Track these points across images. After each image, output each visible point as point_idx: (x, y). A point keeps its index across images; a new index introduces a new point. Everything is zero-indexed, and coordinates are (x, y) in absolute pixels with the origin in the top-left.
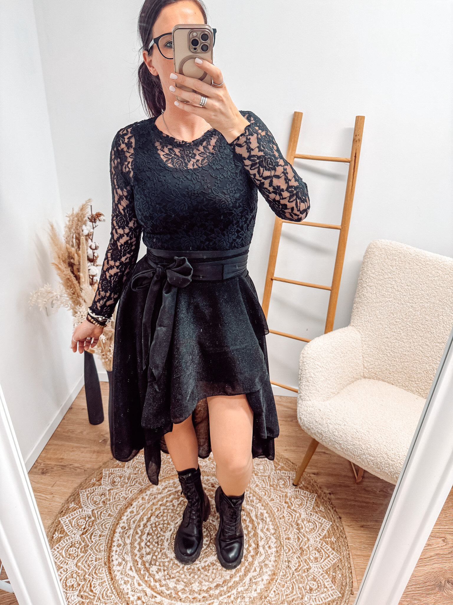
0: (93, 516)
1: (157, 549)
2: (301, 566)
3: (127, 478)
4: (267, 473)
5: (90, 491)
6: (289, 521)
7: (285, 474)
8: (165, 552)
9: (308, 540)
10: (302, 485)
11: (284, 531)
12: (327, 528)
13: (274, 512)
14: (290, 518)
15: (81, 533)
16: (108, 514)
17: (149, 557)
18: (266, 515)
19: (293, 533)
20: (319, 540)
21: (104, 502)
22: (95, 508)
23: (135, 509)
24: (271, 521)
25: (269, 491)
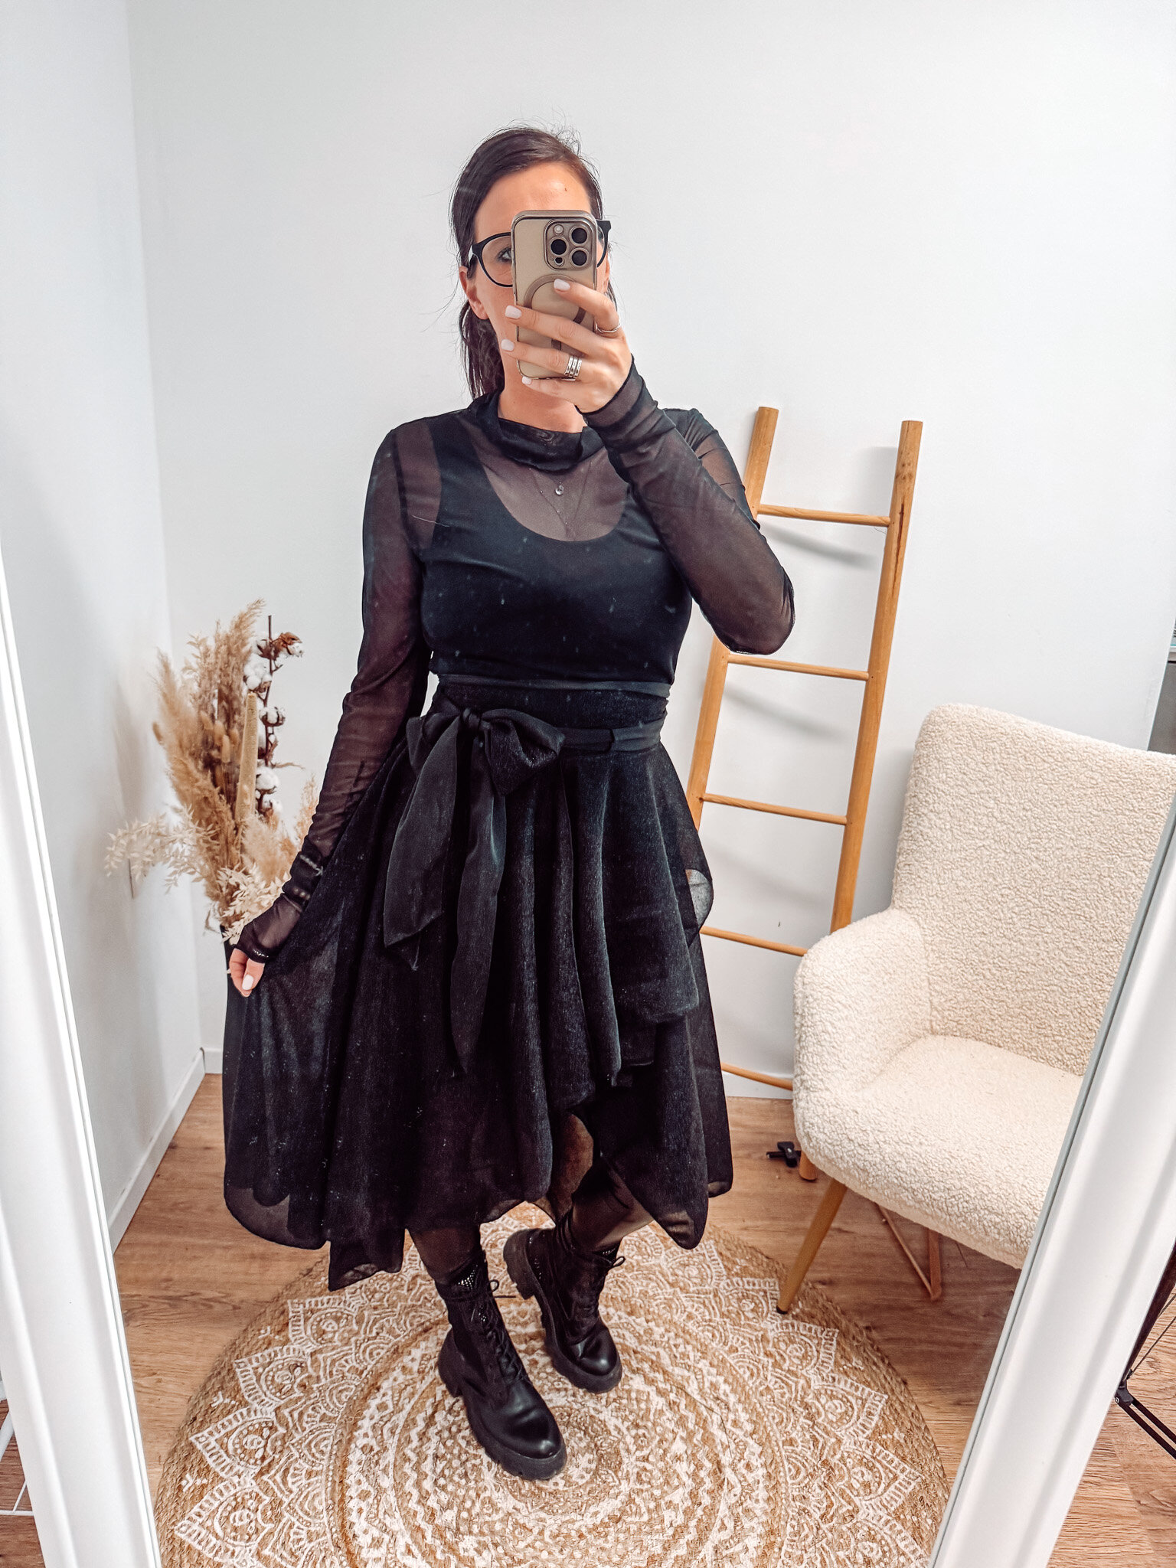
0: (281, 1425)
1: (467, 1491)
2: (835, 1507)
3: (354, 1321)
4: (709, 1285)
5: (260, 1359)
6: (784, 1400)
7: (754, 1285)
8: (490, 1498)
9: (839, 1441)
10: (798, 1310)
11: (777, 1424)
12: (879, 1409)
13: (744, 1381)
14: (785, 1390)
15: (257, 1471)
16: (319, 1415)
17: (450, 1516)
18: (724, 1388)
19: (799, 1428)
20: (866, 1440)
21: (305, 1386)
22: (282, 1402)
23: (388, 1398)
24: (740, 1401)
25: (722, 1330)
